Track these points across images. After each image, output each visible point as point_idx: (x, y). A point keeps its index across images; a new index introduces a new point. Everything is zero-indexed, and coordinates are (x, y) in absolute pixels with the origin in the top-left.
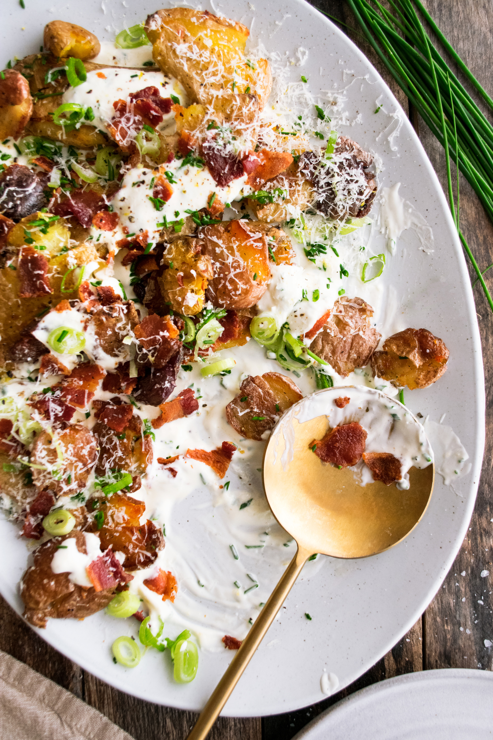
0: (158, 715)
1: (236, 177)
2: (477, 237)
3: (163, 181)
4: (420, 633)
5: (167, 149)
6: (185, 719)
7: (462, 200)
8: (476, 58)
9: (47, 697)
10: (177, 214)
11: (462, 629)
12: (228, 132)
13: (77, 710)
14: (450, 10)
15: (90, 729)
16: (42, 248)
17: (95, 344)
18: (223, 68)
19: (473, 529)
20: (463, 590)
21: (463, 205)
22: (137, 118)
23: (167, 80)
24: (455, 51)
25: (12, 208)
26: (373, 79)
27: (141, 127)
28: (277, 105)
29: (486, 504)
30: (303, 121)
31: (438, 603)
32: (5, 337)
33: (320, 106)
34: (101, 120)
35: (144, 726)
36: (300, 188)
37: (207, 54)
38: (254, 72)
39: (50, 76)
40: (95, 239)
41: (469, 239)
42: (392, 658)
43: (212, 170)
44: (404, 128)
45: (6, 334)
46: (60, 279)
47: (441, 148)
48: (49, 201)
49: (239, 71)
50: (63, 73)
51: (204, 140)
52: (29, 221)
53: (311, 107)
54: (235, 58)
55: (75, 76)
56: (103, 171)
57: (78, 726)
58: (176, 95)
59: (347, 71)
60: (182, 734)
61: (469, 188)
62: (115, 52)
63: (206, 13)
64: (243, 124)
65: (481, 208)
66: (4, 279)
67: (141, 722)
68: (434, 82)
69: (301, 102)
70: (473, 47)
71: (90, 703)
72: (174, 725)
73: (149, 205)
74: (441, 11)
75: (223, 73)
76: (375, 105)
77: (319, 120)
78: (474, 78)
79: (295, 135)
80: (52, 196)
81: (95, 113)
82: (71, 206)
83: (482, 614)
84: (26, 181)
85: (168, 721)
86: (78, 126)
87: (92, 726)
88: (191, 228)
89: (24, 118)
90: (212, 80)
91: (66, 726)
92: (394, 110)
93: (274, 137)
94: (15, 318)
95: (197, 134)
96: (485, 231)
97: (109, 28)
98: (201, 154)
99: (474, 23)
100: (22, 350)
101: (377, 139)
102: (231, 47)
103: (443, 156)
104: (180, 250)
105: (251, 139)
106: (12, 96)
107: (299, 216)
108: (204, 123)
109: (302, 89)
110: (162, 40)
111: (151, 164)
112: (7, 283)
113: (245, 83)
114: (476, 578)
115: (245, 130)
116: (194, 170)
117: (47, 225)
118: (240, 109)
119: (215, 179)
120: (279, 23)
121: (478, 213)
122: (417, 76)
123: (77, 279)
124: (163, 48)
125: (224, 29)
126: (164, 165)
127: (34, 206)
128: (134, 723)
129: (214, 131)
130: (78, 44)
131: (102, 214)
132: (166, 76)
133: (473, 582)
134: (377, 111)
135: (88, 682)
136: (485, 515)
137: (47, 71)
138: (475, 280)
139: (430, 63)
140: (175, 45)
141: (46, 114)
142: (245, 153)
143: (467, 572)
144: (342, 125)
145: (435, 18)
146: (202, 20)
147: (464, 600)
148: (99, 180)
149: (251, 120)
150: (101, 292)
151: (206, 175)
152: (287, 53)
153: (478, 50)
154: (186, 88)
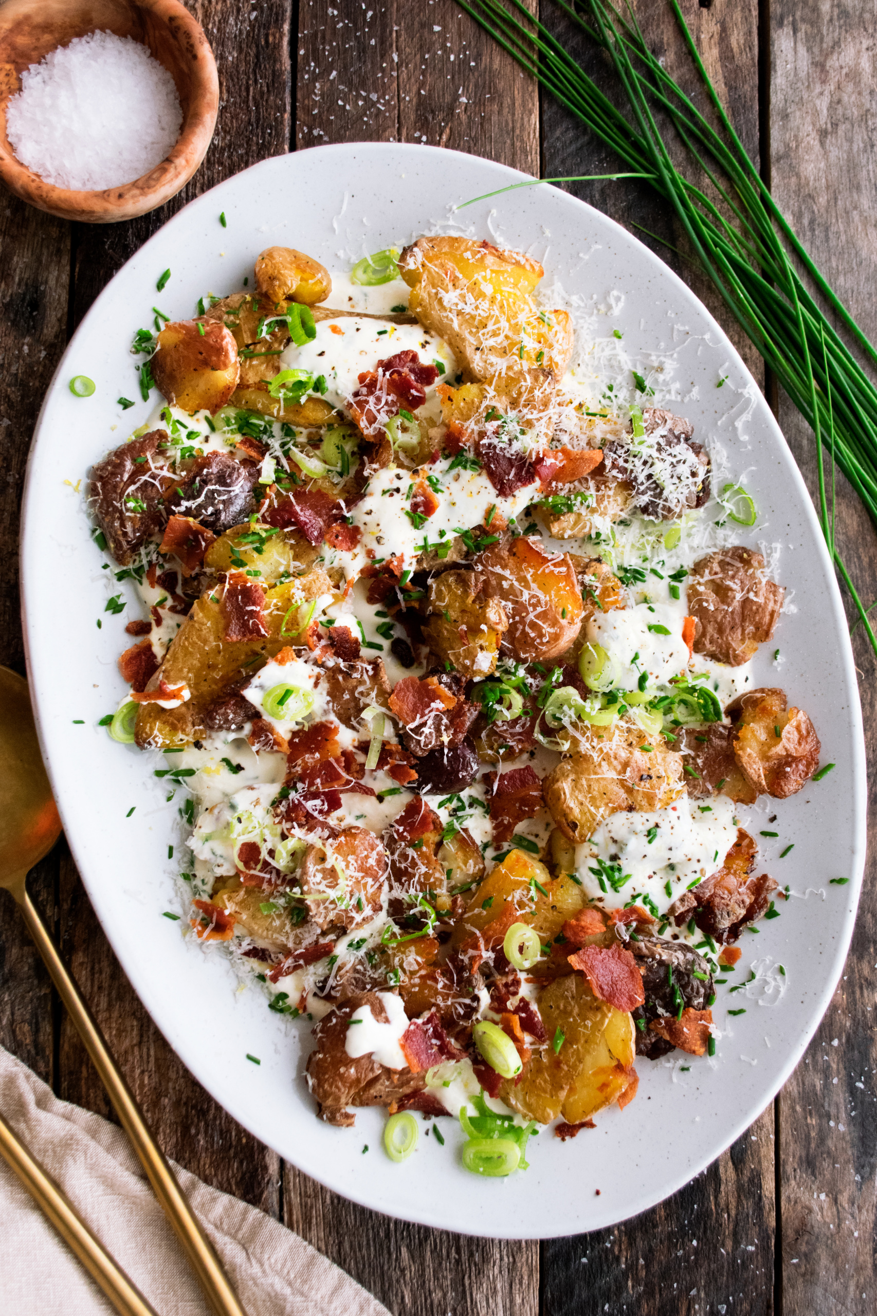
0: (390, 1241)
1: (524, 485)
2: (859, 558)
3: (424, 490)
4: (771, 1128)
5: (429, 445)
6: (428, 1248)
7: (839, 504)
8: (863, 300)
9: (226, 1221)
10: (442, 534)
11: (832, 1124)
12: (515, 424)
13: (271, 1235)
14: (827, 230)
15: (289, 1264)
16: (256, 574)
17: (326, 707)
18: (507, 325)
19: (849, 978)
20: (834, 1066)
21: (840, 512)
22: (390, 398)
23: (428, 338)
24: (832, 290)
25: (212, 514)
26: (717, 340)
27: (394, 409)
28: (579, 369)
29: (869, 942)
30: (615, 392)
31: (798, 1084)
32: (195, 693)
33: (640, 373)
34: (337, 394)
35: (369, 1258)
36: (611, 493)
37: (485, 305)
38: (550, 330)
39: (265, 328)
40: (327, 562)
41: (848, 561)
42: (730, 1164)
43: (492, 475)
44: (758, 411)
45: (197, 690)
46: (281, 618)
47: (810, 430)
48: (259, 505)
49: (529, 329)
50: (283, 324)
51: (482, 434)
52: (237, 535)
53: (627, 373)
54: (523, 310)
55: (301, 331)
56: (333, 461)
57: (273, 1261)
58: (441, 360)
59: (678, 327)
60: (424, 1270)
61: (849, 488)
62: (352, 291)
63: (485, 245)
64: (535, 412)
65: (866, 517)
66: (201, 615)
67: (364, 1251)
68: (800, 335)
69: (612, 365)
70: (858, 284)
71: (290, 1226)
72: (412, 1257)
73: (406, 521)
74: (813, 230)
75: (507, 332)
76: (718, 375)
77: (638, 392)
78: (859, 330)
79: (605, 416)
80: (265, 496)
81: (329, 384)
82: (295, 514)
83: (862, 1102)
84: (230, 476)
85: (404, 1250)
86: (303, 400)
87: (293, 1260)
88: (460, 551)
89: (229, 388)
90: (491, 342)
91: (254, 1261)
92: (744, 385)
93: (575, 420)
94: (211, 667)
95: (472, 426)
96: (872, 550)
97: (341, 253)
98: (478, 454)
99: (861, 249)
100: (226, 715)
101: (719, 423)
102: (518, 293)
103: (813, 442)
104: (455, 594)
105: (545, 430)
106: (214, 358)
107: (609, 532)
108: (481, 410)
109: (614, 348)
110: (423, 284)
111: (406, 462)
112: (205, 620)
113: (537, 346)
114: (853, 1049)
115: (538, 420)
116: (467, 474)
117: (262, 541)
118: (531, 391)
119: (495, 487)
120: (585, 257)
121: (861, 524)
122: (778, 327)
123: (303, 618)
124: (425, 296)
125: (509, 268)
126: (426, 467)
127: (241, 512)
128: (355, 1252)
129: (496, 423)
130: (303, 283)
131: (338, 528)
132: (426, 332)
133: (849, 1055)
134: (720, 385)
135: (288, 1191)
136: (866, 958)
137: (260, 321)
138: (855, 619)
139: (795, 308)
140: (442, 293)
141: (257, 379)
142: (538, 453)
143: (840, 1040)
144: (670, 401)
145: (805, 241)
146: (479, 256)
147: (835, 1081)
148: (331, 475)
149: (546, 405)
150: (335, 635)
151: (484, 481)
152: (595, 297)
153: (866, 288)
154: (455, 353)
